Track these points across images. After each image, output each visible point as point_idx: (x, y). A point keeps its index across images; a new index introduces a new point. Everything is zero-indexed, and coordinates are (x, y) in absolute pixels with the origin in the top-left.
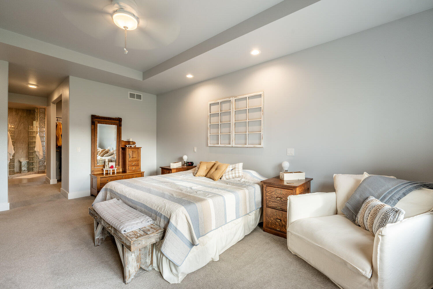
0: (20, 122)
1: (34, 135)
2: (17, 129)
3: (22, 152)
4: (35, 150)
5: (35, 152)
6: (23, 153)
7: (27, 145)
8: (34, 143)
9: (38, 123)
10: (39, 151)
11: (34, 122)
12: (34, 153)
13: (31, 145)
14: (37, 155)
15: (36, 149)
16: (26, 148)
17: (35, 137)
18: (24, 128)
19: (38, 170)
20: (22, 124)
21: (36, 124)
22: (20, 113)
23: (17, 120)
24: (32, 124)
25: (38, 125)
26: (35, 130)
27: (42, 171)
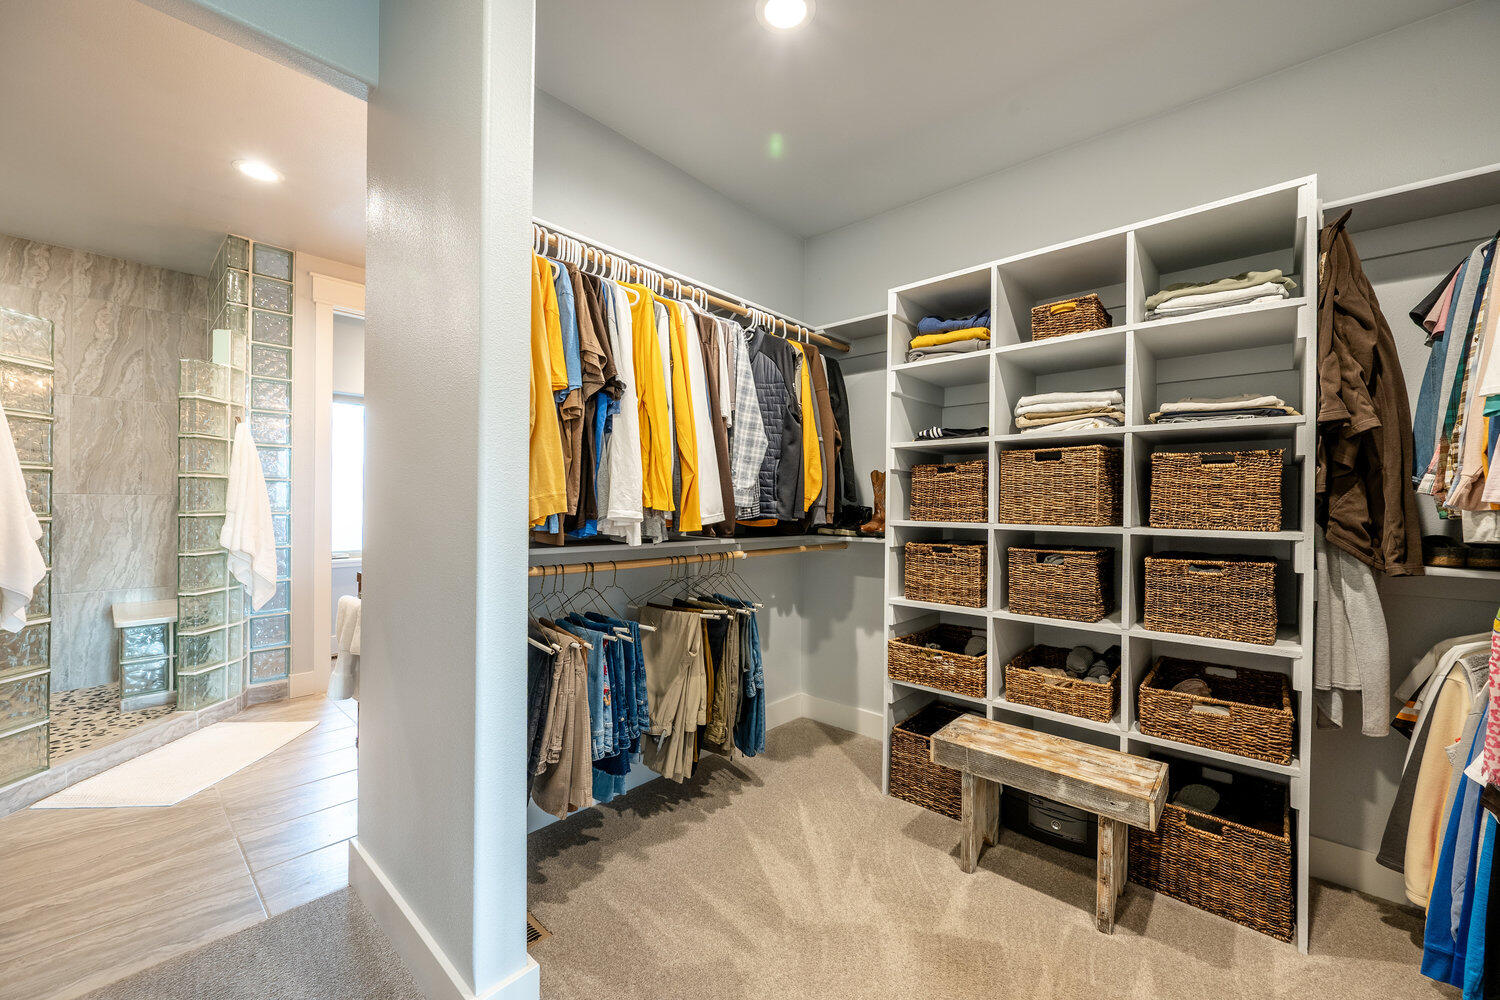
0: (118, 345)
1: (220, 431)
2: (99, 392)
3: (134, 548)
4: (225, 541)
5: (223, 555)
6: (137, 556)
7: (164, 506)
8: (213, 491)
9: (245, 344)
10: (249, 547)
11: (221, 338)
12: (214, 565)
13: (190, 503)
14: (234, 581)
15: (229, 537)
16: (162, 526)
17: (223, 445)
18: (152, 394)
19: (244, 682)
20: (137, 365)
21: (229, 348)
22: (123, 290)
23: (104, 334)
24: (205, 353)
25: (243, 360)
26: (221, 391)
27: (267, 690)
